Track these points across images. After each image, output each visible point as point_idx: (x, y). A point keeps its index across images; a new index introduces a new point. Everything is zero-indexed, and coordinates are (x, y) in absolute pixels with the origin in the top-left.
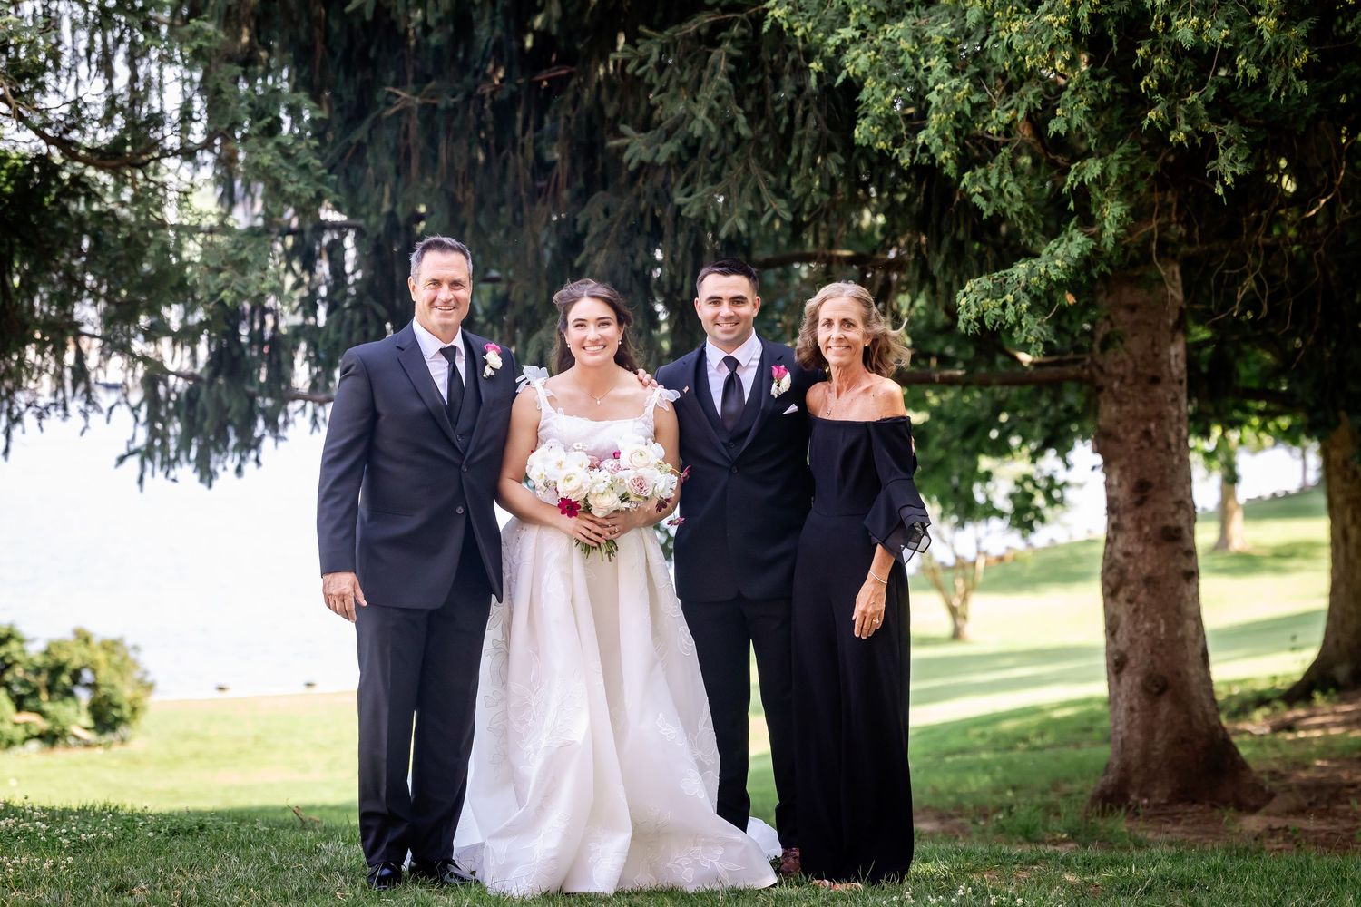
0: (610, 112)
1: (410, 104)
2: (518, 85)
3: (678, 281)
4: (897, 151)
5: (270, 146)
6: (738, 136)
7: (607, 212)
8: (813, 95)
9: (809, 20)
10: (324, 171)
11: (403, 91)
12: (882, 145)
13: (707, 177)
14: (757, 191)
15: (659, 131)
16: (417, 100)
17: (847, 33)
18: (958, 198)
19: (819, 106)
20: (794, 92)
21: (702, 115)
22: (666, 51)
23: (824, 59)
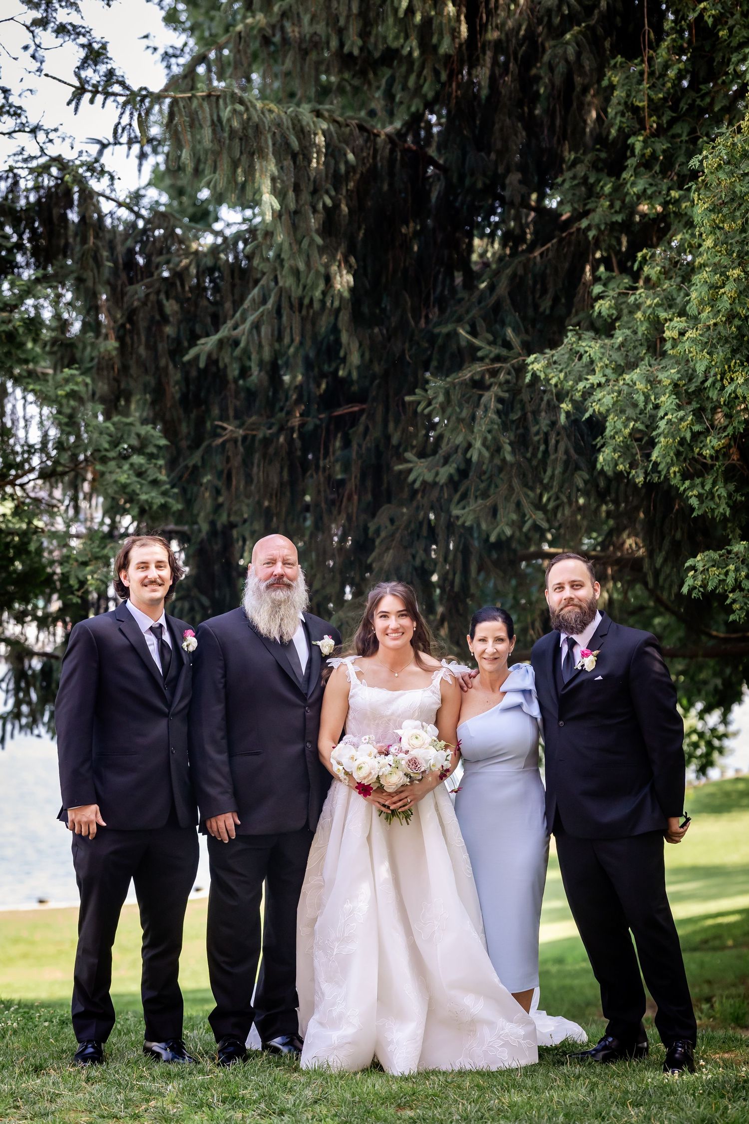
0: (395, 441)
1: (234, 435)
2: (320, 419)
3: (450, 577)
4: (633, 472)
5: (126, 467)
6: (504, 460)
7: (392, 521)
8: (564, 427)
9: (561, 371)
10: (168, 486)
11: (229, 424)
12: (621, 467)
13: (478, 493)
14: (518, 505)
15: (437, 456)
16: (241, 432)
17: (593, 379)
18: (677, 506)
19: (568, 436)
20: (549, 426)
21: (478, 444)
22: (447, 394)
23: (572, 401)
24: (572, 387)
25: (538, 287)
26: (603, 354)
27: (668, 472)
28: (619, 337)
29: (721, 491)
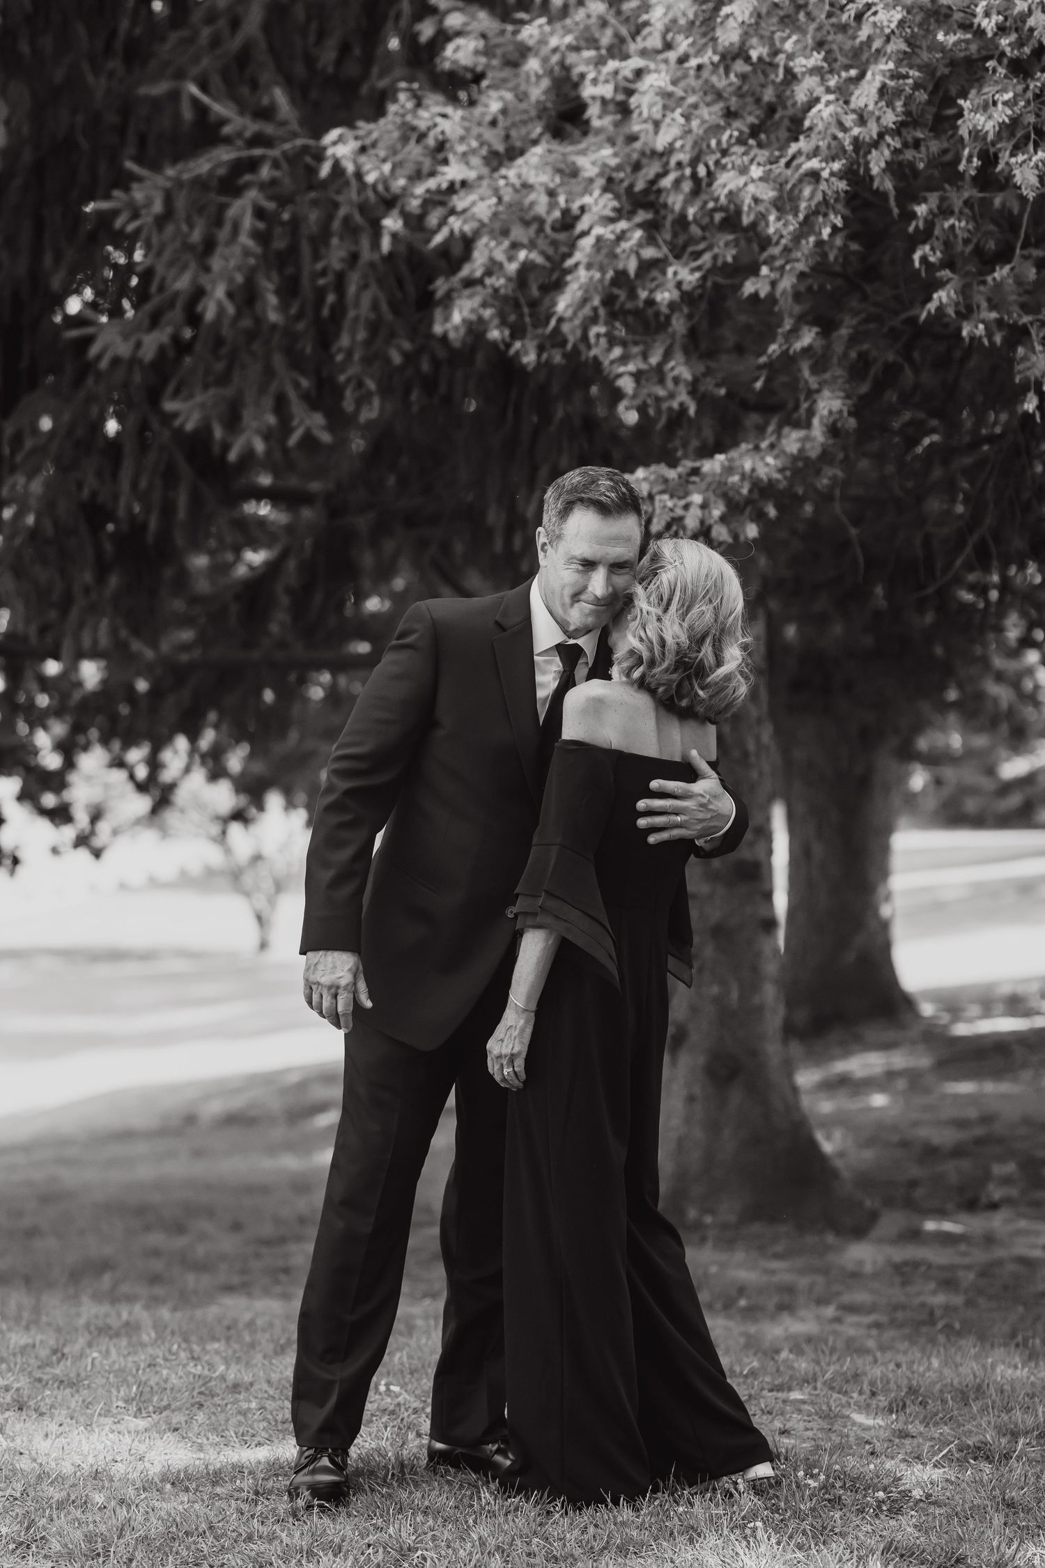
4: (518, 344)
6: (262, 320)
9: (385, 160)
12: (495, 334)
13: (210, 378)
14: (280, 400)
21: (220, 292)
22: (168, 199)
23: (406, 216)
24: (404, 189)
25: (314, 26)
26: (467, 130)
27: (585, 337)
28: (493, 104)
29: (680, 369)
